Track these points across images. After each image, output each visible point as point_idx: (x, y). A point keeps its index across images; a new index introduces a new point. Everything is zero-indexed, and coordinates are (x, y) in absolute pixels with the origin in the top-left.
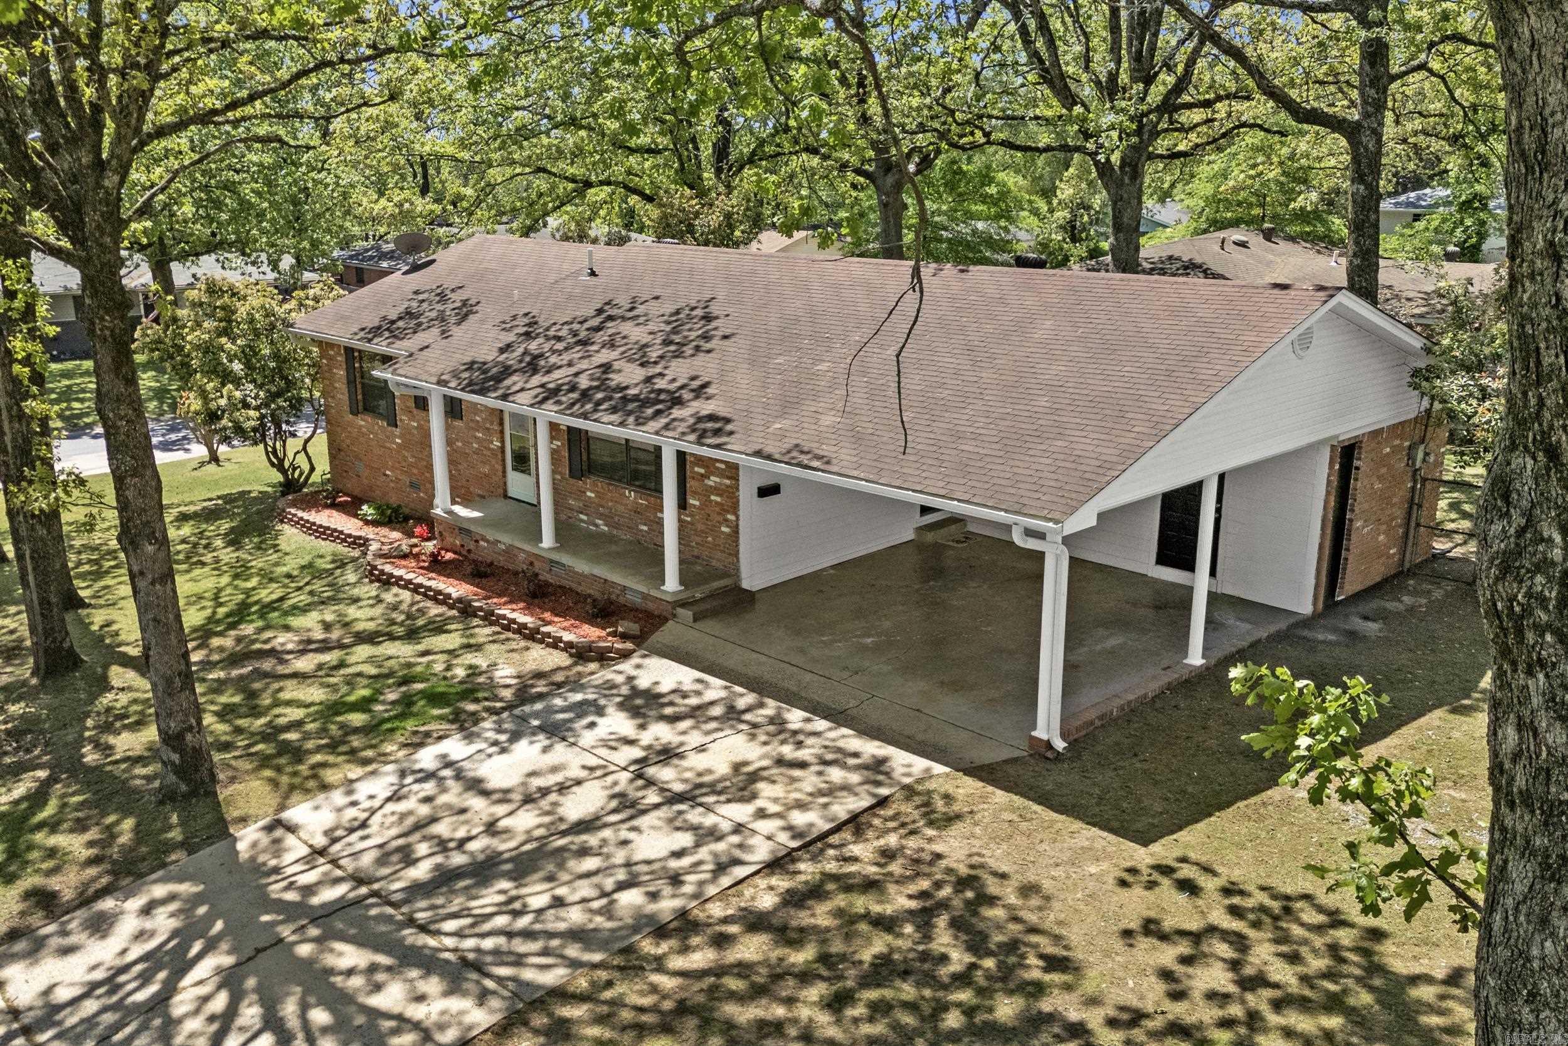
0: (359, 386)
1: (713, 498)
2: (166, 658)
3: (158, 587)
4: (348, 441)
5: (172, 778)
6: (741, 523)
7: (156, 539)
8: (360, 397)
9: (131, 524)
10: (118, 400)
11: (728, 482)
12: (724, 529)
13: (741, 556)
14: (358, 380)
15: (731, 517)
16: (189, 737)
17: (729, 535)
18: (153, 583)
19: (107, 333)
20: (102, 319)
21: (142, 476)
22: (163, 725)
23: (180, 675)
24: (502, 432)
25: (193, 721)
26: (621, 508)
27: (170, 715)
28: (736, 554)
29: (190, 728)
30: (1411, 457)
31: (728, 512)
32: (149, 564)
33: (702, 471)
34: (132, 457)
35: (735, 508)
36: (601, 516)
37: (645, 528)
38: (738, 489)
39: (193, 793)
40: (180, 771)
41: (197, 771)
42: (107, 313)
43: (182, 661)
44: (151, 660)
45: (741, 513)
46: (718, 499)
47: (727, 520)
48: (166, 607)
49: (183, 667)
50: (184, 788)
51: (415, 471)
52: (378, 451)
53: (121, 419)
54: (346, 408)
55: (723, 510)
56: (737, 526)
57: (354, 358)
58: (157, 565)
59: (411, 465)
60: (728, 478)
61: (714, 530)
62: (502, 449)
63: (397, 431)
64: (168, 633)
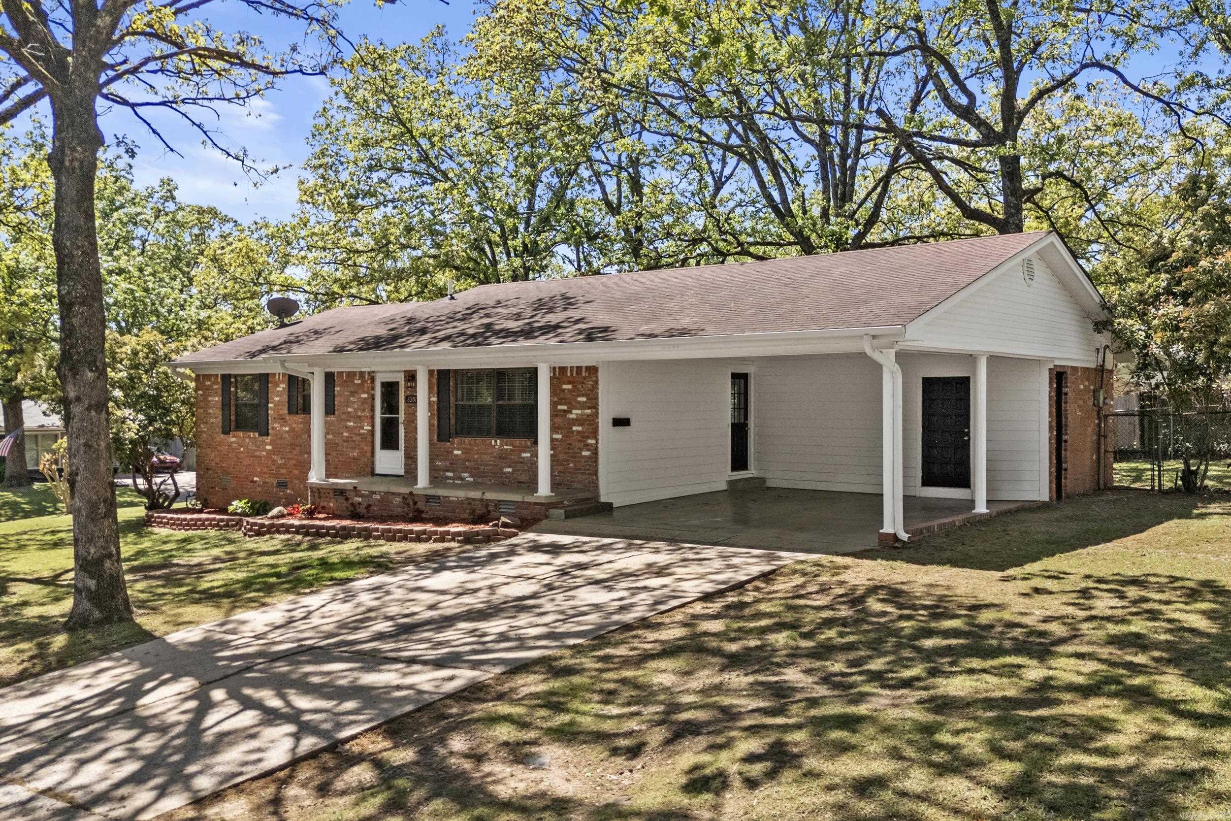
0: (233, 408)
1: (574, 428)
2: (93, 483)
3: (93, 413)
4: (217, 460)
5: (86, 605)
6: (600, 446)
7: (97, 367)
8: (233, 418)
9: (73, 351)
10: (76, 231)
11: (588, 412)
12: (585, 453)
13: (600, 474)
14: (233, 403)
15: (591, 441)
16: (108, 564)
17: (589, 457)
18: (88, 409)
19: (76, 164)
20: (73, 150)
21: (90, 306)
22: (82, 551)
23: (105, 501)
24: (373, 417)
25: (113, 549)
26: (486, 458)
27: (90, 540)
28: (596, 473)
29: (110, 556)
30: (1096, 398)
31: (588, 437)
32: (88, 390)
33: (565, 407)
34: (84, 286)
35: (595, 434)
36: (466, 469)
37: (510, 470)
38: (597, 417)
39: (107, 620)
40: (95, 598)
41: (112, 597)
42: (80, 144)
43: (109, 490)
44: (78, 485)
45: (600, 437)
46: (580, 428)
47: (588, 445)
48: (99, 434)
49: (109, 495)
50: (97, 614)
51: (284, 471)
52: (246, 462)
53: (78, 248)
54: (219, 430)
55: (584, 436)
56: (597, 448)
57: (231, 383)
58: (95, 393)
59: (280, 467)
60: (589, 408)
61: (576, 456)
62: (372, 433)
63: (268, 439)
64: (98, 458)
